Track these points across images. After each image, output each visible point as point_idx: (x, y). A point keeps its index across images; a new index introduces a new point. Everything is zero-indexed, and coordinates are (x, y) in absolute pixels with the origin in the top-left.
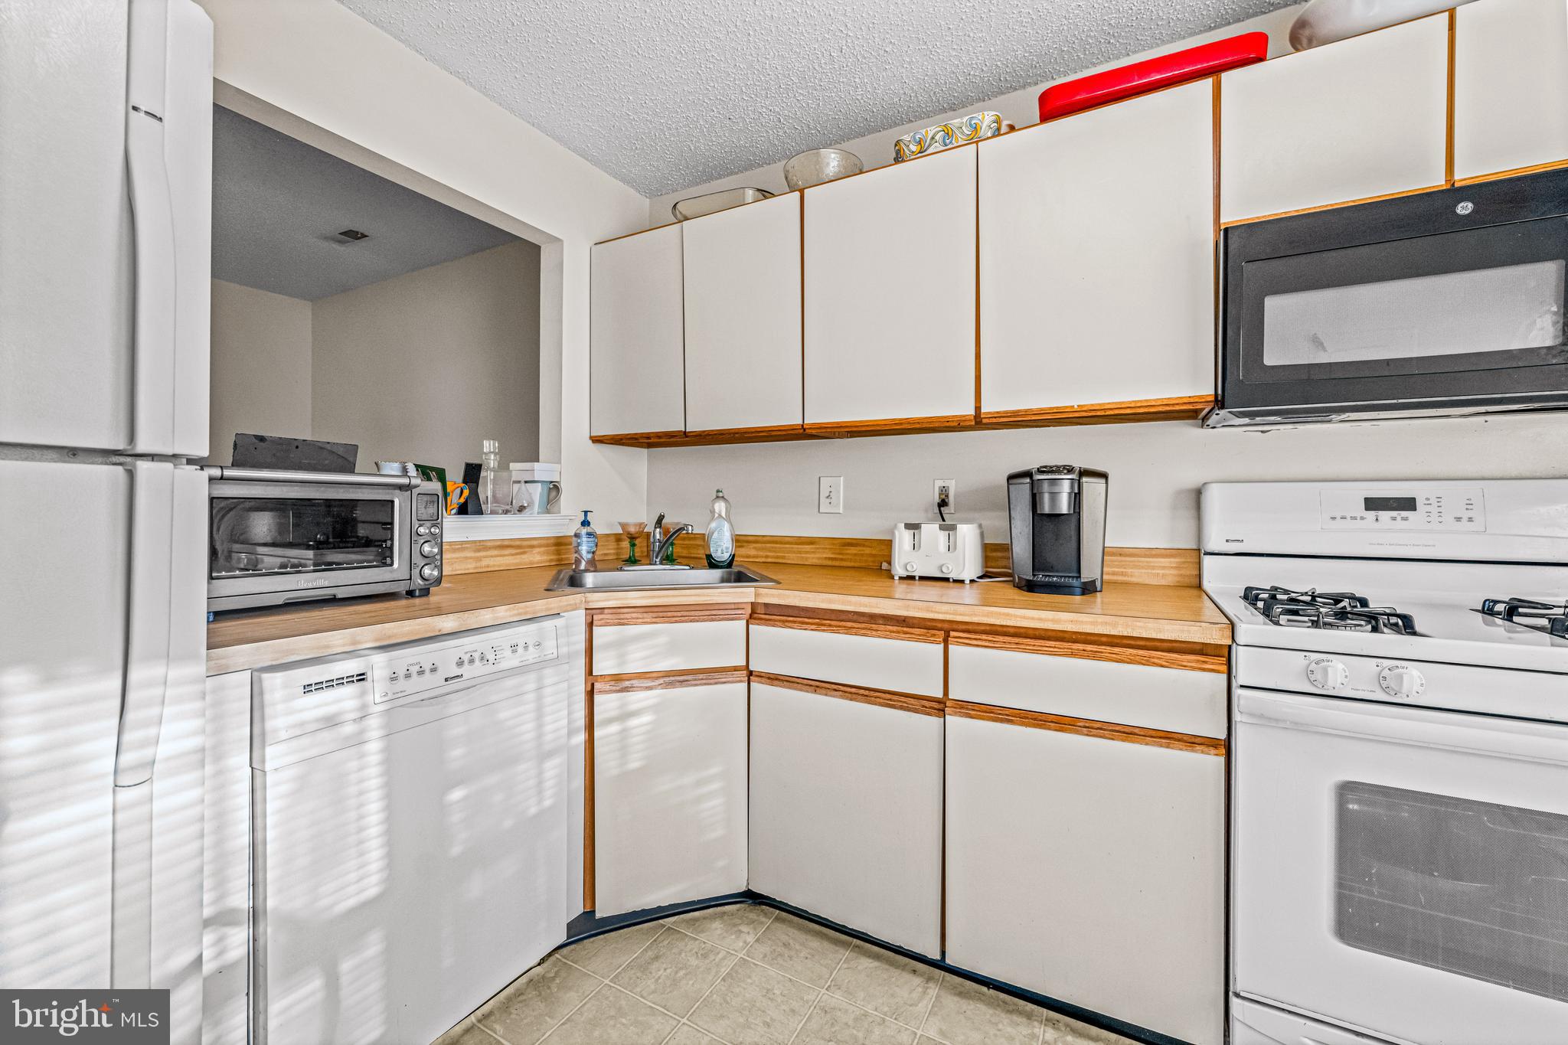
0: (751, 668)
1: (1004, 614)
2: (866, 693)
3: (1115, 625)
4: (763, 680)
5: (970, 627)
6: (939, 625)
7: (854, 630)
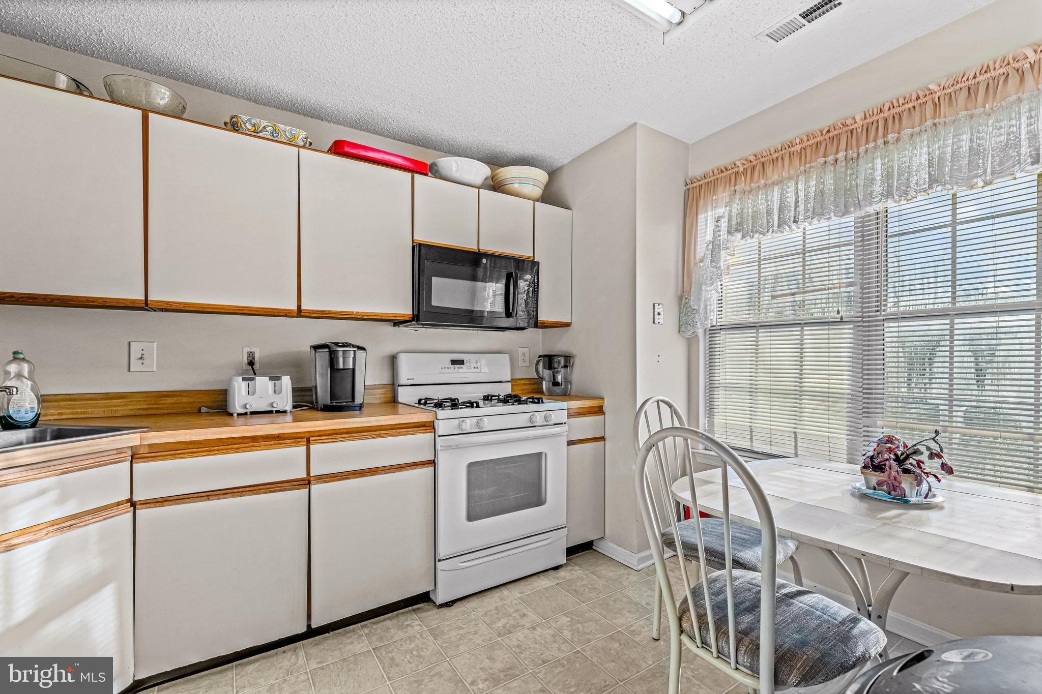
0: (135, 499)
1: (343, 422)
2: (252, 488)
3: (394, 419)
4: (152, 505)
5: (321, 433)
6: (302, 435)
7: (242, 449)
